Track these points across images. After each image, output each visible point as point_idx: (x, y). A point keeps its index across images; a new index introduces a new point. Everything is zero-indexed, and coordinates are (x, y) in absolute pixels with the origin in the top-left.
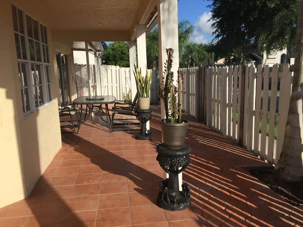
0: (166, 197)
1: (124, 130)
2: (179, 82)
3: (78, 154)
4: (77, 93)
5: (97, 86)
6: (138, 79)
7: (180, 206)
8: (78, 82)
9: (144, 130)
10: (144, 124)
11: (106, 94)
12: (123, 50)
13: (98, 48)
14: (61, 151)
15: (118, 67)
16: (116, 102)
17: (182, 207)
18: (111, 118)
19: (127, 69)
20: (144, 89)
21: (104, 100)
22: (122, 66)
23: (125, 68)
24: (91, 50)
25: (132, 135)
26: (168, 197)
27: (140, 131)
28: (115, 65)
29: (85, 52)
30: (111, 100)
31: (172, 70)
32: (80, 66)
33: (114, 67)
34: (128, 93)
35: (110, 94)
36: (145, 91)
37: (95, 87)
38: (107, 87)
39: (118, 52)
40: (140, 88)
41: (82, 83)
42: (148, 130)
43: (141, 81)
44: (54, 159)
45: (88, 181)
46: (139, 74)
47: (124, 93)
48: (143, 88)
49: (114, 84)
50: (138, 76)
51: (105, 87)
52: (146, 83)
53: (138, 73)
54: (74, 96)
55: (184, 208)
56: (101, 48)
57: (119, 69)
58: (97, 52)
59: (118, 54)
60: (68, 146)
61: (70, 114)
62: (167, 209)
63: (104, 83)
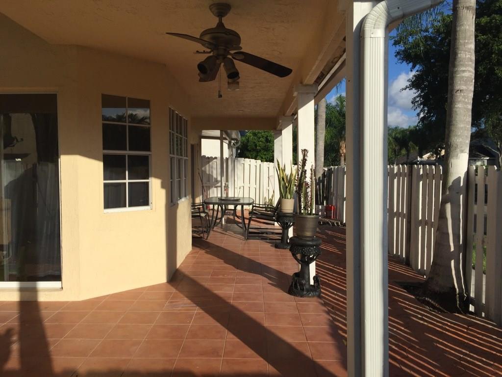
0: (297, 285)
1: (262, 239)
2: (311, 179)
3: (209, 256)
4: (202, 194)
5: (229, 186)
6: (282, 175)
7: (309, 294)
8: (204, 181)
9: (286, 237)
10: (286, 231)
11: (241, 196)
12: (267, 136)
13: (234, 136)
14: (191, 253)
15: (259, 161)
16: (254, 205)
17: (310, 295)
18: (247, 227)
19: (271, 164)
20: (287, 189)
21: (240, 201)
22: (265, 160)
23: (269, 163)
24: (226, 139)
25: (271, 245)
26: (298, 284)
27: (280, 241)
28: (256, 159)
29: (219, 141)
30: (246, 201)
31: (306, 168)
32: (210, 159)
33: (253, 161)
34: (270, 197)
35: (246, 196)
36: (288, 191)
37: (227, 187)
38: (242, 188)
39: (261, 139)
40: (283, 188)
41: (209, 181)
42: (291, 238)
43: (285, 179)
44: (186, 258)
45: (223, 275)
46: (282, 172)
47: (265, 198)
48: (287, 187)
49: (253, 185)
50: (281, 173)
51: (240, 188)
52: (290, 182)
53: (281, 170)
54: (199, 198)
55: (313, 296)
56: (237, 135)
57: (260, 165)
58: (232, 141)
59: (261, 141)
60: (197, 249)
61: (200, 216)
62: (296, 296)
63: (239, 183)
